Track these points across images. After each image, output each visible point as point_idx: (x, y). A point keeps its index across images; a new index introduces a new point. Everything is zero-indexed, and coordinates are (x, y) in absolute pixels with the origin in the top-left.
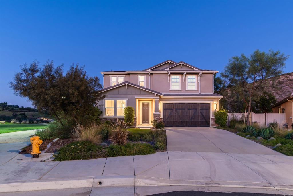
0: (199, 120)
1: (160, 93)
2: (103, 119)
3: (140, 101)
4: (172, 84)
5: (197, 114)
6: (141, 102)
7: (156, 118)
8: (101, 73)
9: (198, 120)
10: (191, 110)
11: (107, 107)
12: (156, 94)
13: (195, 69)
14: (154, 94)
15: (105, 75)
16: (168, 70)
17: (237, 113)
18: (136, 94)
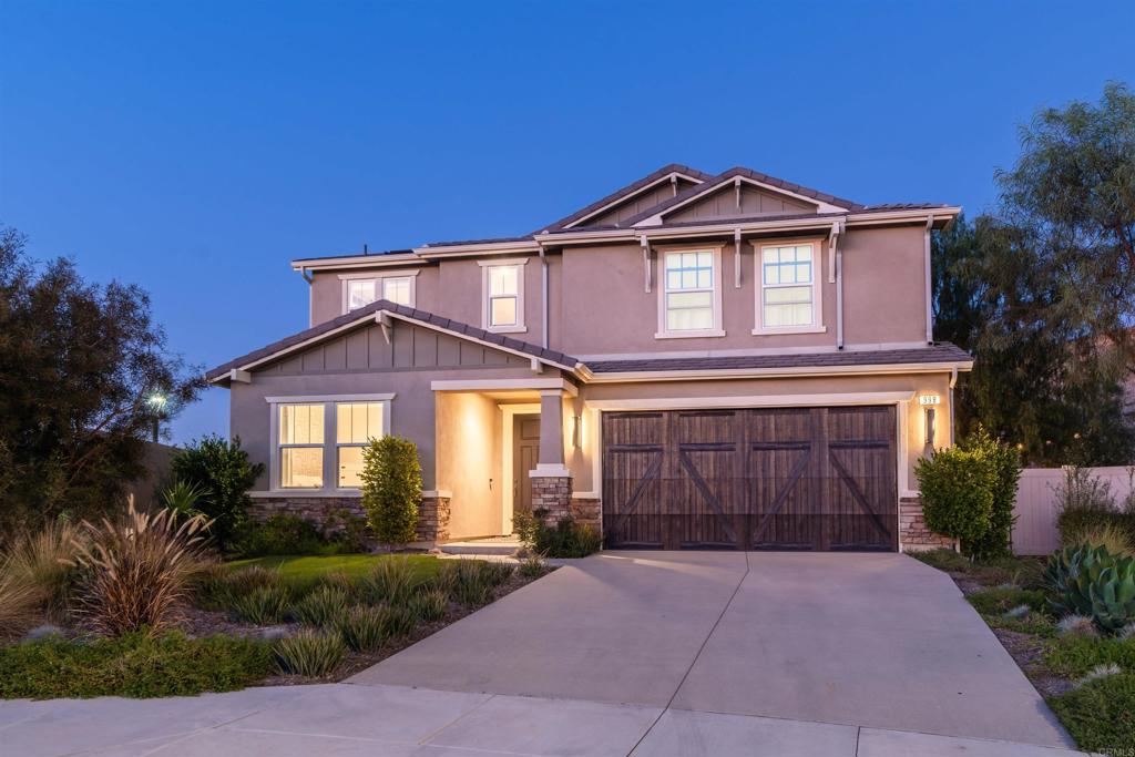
0: (827, 510)
1: (561, 358)
2: (269, 506)
3: (501, 406)
4: (672, 304)
5: (815, 475)
6: (509, 412)
7: (545, 500)
8: (294, 264)
9: (817, 512)
10: (773, 452)
11: (290, 442)
12: (535, 361)
13: (824, 208)
14: (529, 360)
15: (315, 272)
16: (660, 223)
17: (1108, 463)
18: (436, 367)
